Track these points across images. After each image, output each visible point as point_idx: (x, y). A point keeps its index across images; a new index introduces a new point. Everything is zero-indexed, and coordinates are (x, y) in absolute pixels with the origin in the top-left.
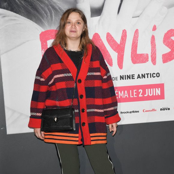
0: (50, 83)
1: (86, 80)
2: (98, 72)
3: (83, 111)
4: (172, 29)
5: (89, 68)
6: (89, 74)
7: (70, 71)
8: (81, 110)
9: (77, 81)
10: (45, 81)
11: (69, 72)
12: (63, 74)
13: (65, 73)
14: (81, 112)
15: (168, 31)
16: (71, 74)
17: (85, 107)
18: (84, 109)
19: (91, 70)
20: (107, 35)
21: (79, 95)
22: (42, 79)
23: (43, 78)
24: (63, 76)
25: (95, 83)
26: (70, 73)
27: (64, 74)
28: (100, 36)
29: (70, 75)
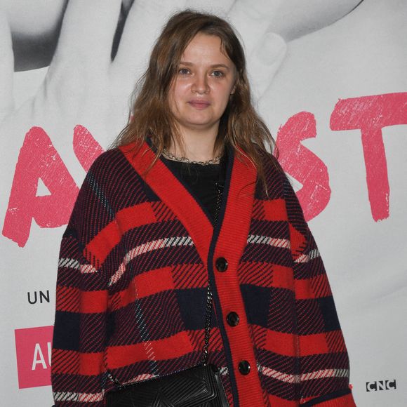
0: (114, 279)
1: (243, 259)
2: (282, 238)
3: (244, 369)
4: (302, 113)
5: (252, 220)
6: (254, 239)
7: (185, 230)
8: (236, 365)
9: (214, 263)
10: (99, 272)
11: (184, 233)
12: (163, 238)
13: (169, 237)
14: (237, 371)
15: (290, 119)
16: (190, 238)
17: (250, 356)
18: (247, 364)
19: (259, 227)
20: (75, 134)
21: (225, 313)
22: (86, 266)
23: (89, 263)
24: (162, 246)
25: (273, 274)
26: (187, 235)
27: (166, 240)
28: (52, 140)
29: (187, 241)
